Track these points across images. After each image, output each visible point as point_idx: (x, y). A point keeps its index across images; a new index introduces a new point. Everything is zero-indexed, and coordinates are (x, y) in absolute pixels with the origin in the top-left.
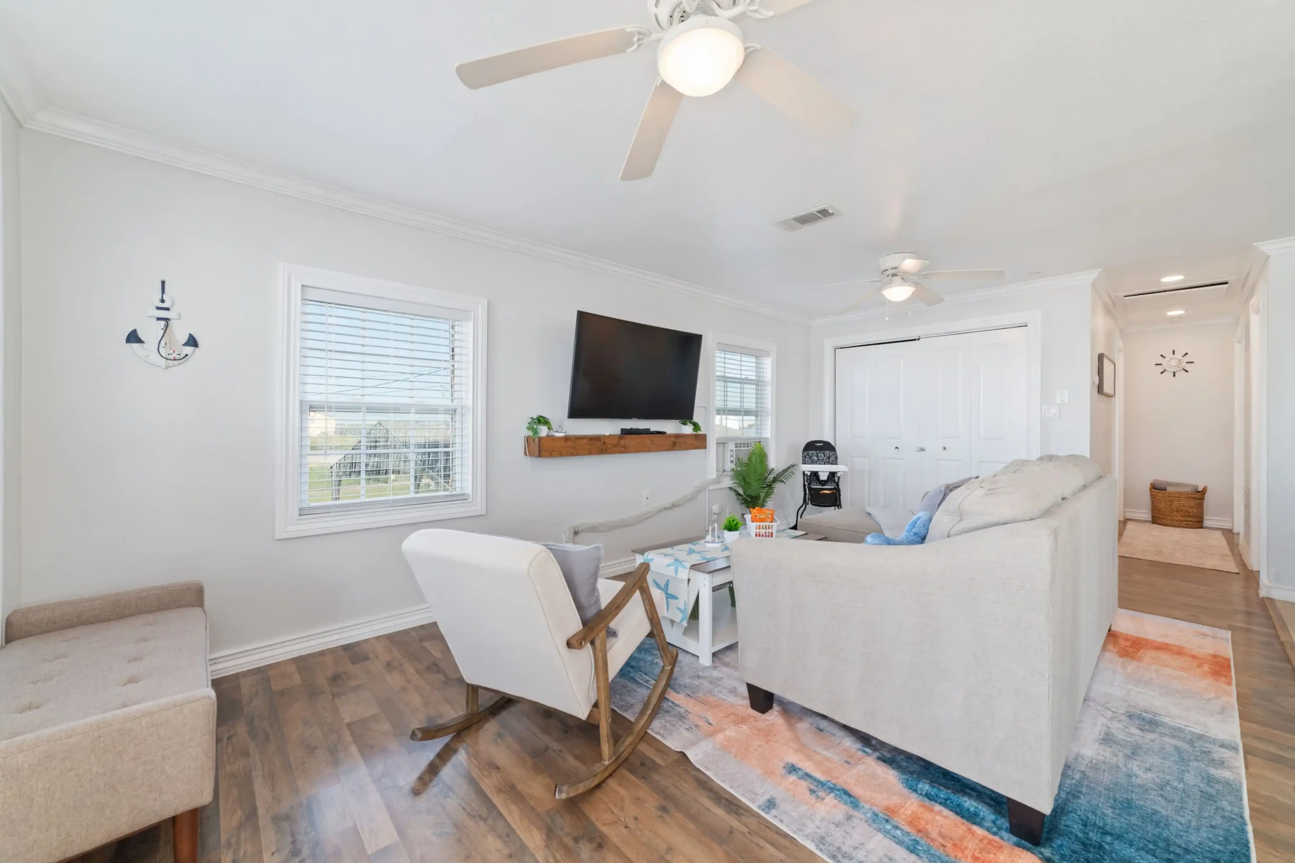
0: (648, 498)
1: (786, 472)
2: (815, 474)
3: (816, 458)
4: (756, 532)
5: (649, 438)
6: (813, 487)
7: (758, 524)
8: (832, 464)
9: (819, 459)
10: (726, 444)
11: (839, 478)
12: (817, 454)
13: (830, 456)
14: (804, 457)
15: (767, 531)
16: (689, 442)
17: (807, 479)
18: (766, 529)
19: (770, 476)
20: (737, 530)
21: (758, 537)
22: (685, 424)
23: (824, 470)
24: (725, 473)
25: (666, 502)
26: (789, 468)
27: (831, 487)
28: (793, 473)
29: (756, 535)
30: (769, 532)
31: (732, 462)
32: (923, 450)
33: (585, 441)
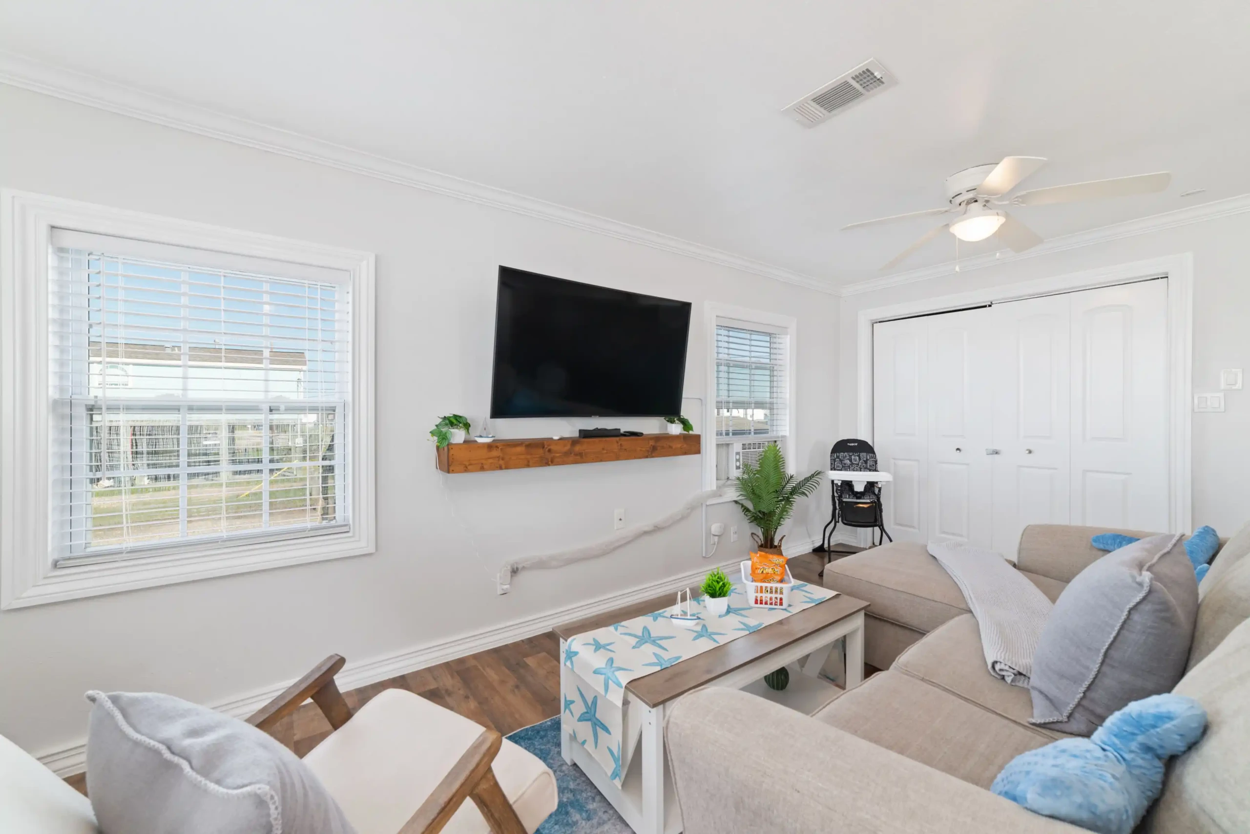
0: (620, 520)
1: (808, 481)
2: (848, 485)
3: (848, 462)
4: (756, 597)
5: (617, 442)
6: (844, 500)
7: (759, 584)
8: (870, 470)
9: (852, 464)
10: (730, 446)
11: (880, 489)
12: (850, 456)
13: (867, 460)
14: (833, 461)
15: (774, 596)
16: (677, 445)
17: (837, 490)
18: (771, 592)
19: (788, 486)
20: (724, 596)
21: (759, 605)
22: (672, 422)
23: (859, 479)
24: (729, 482)
25: (646, 524)
26: (813, 476)
27: (868, 501)
28: (818, 483)
29: (756, 602)
30: (776, 598)
31: (738, 468)
32: (997, 453)
33: (519, 449)
